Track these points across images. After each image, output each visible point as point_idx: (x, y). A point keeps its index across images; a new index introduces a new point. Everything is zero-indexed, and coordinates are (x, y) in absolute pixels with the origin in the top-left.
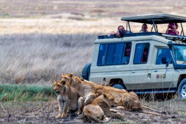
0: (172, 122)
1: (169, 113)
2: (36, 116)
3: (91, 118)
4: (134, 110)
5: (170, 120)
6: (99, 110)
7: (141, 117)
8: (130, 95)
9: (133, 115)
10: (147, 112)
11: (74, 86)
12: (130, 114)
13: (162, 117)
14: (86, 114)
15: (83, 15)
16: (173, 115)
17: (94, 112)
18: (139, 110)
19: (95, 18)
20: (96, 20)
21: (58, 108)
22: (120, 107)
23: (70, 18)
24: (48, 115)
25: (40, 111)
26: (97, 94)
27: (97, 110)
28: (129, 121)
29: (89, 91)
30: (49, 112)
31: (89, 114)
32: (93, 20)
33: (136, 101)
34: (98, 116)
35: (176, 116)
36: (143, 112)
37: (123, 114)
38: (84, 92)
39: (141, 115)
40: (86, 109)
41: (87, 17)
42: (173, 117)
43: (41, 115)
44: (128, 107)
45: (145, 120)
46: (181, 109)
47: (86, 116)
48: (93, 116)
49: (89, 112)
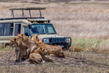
0: (82, 64)
1: (81, 59)
2: (2, 59)
3: (34, 61)
4: (60, 57)
5: (81, 63)
6: (39, 56)
7: (64, 61)
8: (57, 48)
9: (59, 59)
10: (68, 58)
11: (24, 42)
12: (57, 59)
13: (76, 61)
14: (31, 58)
15: (40, 1)
16: (83, 60)
17: (36, 57)
18: (63, 57)
19: (46, 3)
20: (47, 4)
21: (15, 55)
22: (52, 55)
23: (32, 3)
24: (9, 59)
25: (5, 56)
26: (38, 47)
27: (38, 56)
28: (57, 63)
29: (34, 45)
30: (10, 57)
31: (33, 59)
32: (45, 4)
33: (61, 52)
34: (39, 59)
35: (85, 60)
36: (65, 58)
37: (53, 59)
38: (30, 45)
39: (64, 59)
40: (32, 56)
41: (42, 2)
42: (83, 61)
43: (5, 58)
44: (57, 55)
45: (66, 62)
46: (89, 57)
47: (31, 60)
48: (35, 60)
49: (33, 57)
